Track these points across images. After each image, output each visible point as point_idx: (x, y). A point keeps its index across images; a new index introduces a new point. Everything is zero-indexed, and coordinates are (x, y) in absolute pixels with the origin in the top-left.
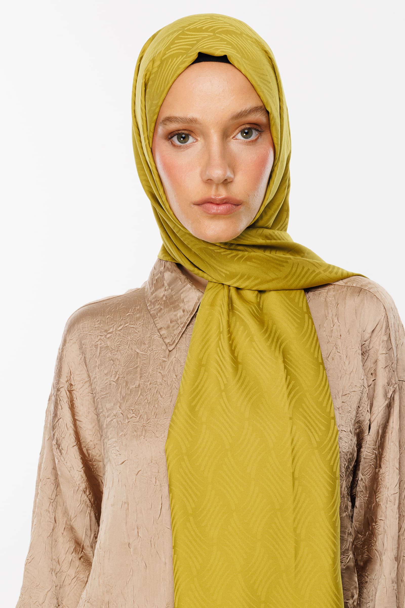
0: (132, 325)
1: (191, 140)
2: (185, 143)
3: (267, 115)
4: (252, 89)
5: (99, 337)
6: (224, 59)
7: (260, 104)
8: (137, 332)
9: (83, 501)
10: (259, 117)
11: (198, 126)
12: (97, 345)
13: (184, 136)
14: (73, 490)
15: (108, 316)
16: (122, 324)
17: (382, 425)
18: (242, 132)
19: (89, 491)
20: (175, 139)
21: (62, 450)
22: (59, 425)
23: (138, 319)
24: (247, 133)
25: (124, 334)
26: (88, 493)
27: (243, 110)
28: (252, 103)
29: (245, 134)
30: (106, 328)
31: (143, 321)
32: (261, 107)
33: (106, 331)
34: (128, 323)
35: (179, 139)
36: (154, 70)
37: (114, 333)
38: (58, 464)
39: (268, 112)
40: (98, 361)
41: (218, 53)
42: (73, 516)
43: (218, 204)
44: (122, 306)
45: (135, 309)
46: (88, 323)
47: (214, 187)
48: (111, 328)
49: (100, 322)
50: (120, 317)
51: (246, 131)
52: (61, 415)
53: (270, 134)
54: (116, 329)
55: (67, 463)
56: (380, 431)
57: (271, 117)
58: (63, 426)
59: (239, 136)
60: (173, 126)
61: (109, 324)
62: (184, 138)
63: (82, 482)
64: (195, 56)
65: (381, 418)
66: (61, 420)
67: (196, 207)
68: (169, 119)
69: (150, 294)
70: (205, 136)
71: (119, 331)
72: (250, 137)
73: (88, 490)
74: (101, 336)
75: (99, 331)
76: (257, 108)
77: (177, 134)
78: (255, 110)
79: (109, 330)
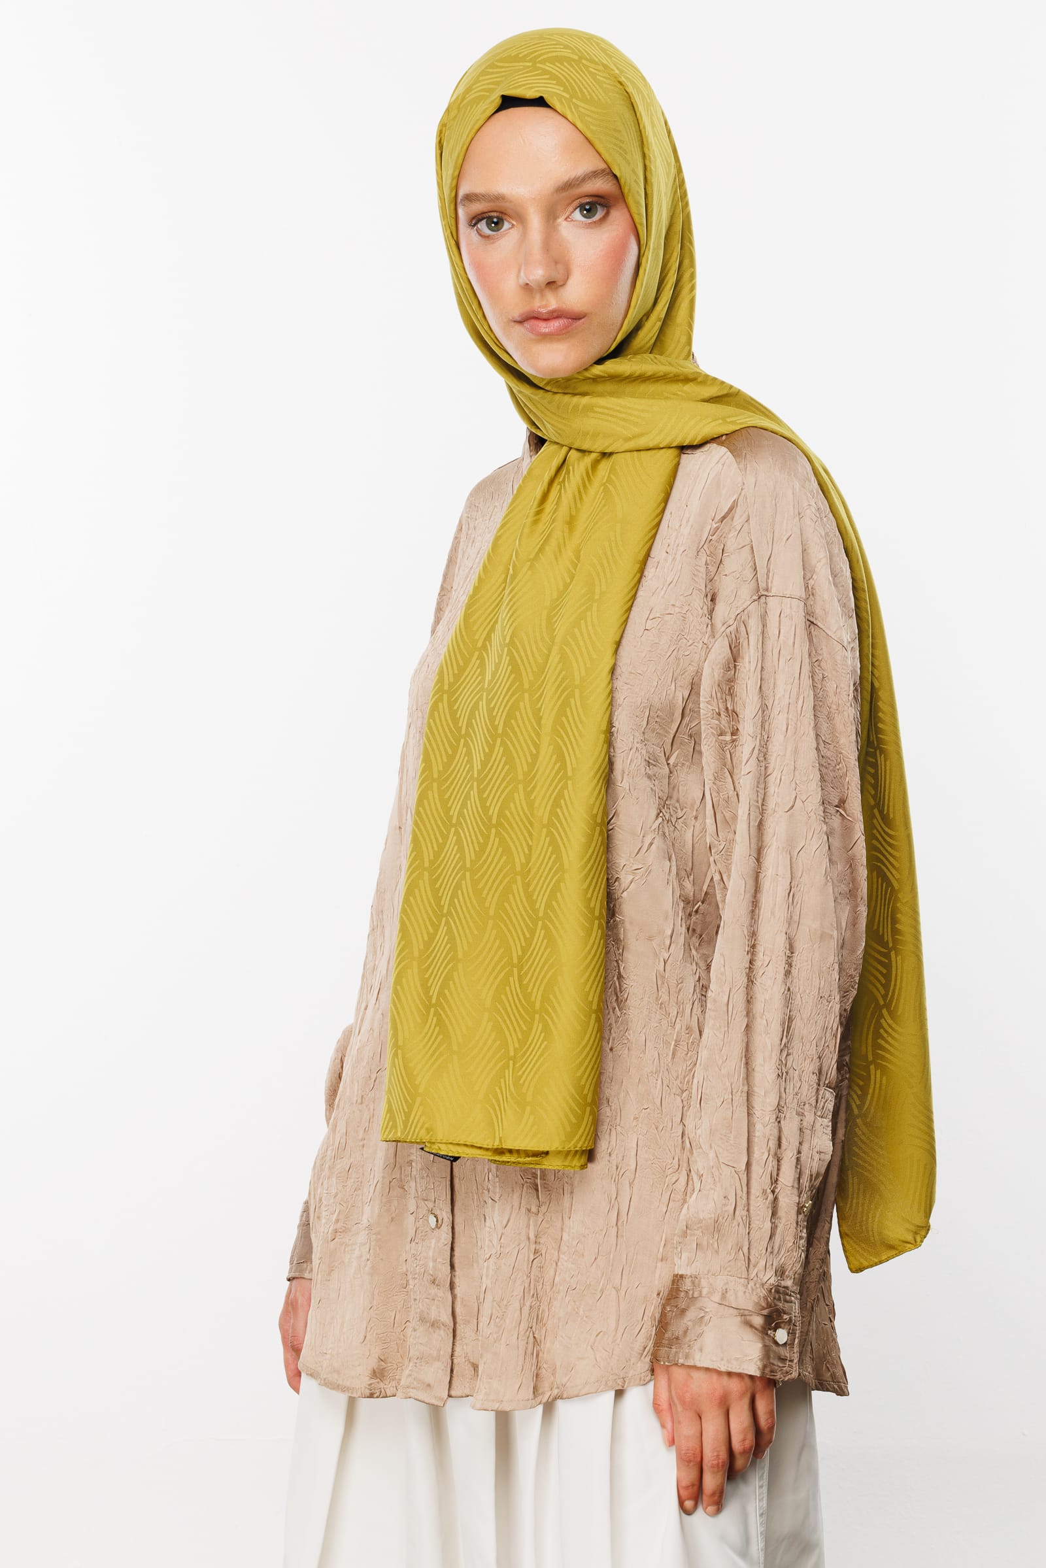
1: (506, 225)
2: (498, 230)
3: (615, 182)
4: (588, 144)
6: (540, 102)
7: (602, 166)
10: (601, 185)
11: (507, 205)
13: (495, 220)
18: (582, 207)
20: (482, 226)
24: (588, 209)
27: (573, 177)
28: (587, 164)
29: (585, 212)
32: (603, 171)
35: (488, 225)
39: (615, 176)
41: (531, 94)
43: (546, 320)
47: (538, 296)
51: (587, 207)
53: (626, 210)
57: (622, 181)
59: (577, 215)
60: (477, 207)
62: (496, 224)
64: (498, 102)
67: (518, 328)
68: (469, 198)
70: (521, 218)
72: (594, 216)
76: (595, 172)
77: (487, 217)
78: (595, 174)
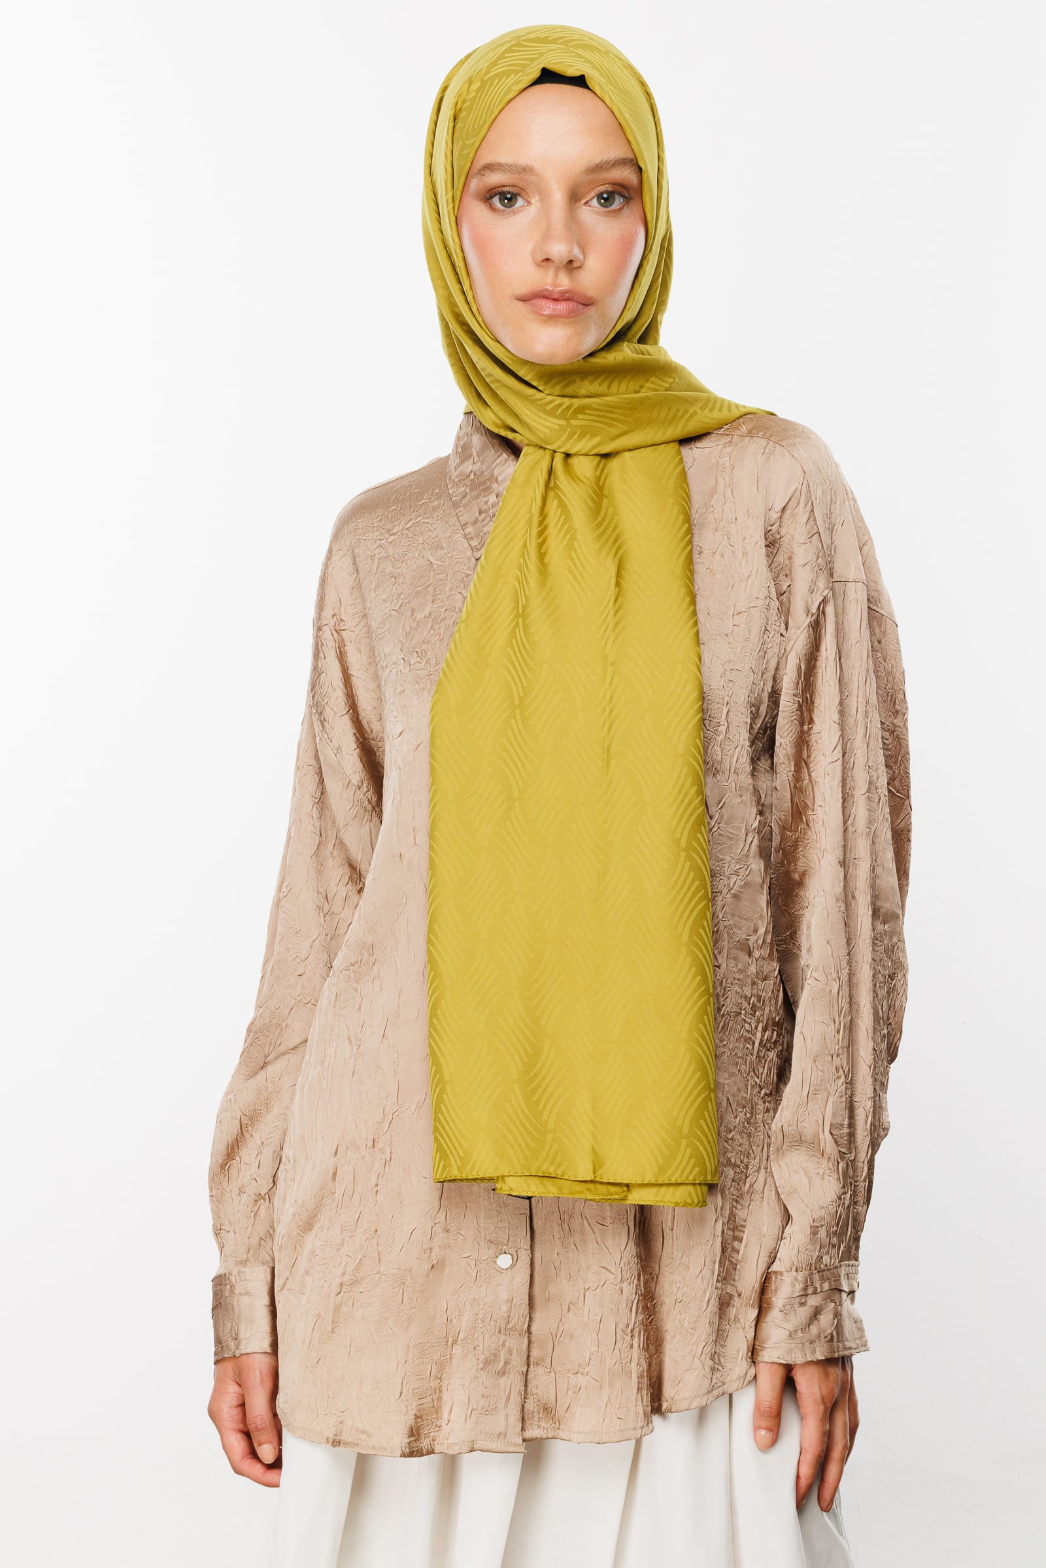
0: (427, 518)
1: (520, 202)
2: (511, 207)
3: (639, 174)
4: (620, 130)
5: (378, 542)
6: (580, 82)
7: (631, 156)
8: (433, 530)
9: (358, 801)
10: (626, 175)
11: (533, 178)
12: (375, 555)
13: (509, 196)
14: (341, 784)
15: (393, 508)
16: (412, 519)
17: (804, 656)
18: (600, 196)
19: (367, 787)
20: (496, 201)
21: (325, 723)
22: (320, 683)
23: (435, 509)
24: (606, 199)
25: (413, 534)
26: (365, 789)
27: (604, 160)
28: (616, 152)
29: (603, 201)
30: (389, 526)
31: (442, 512)
32: (631, 160)
33: (388, 531)
34: (420, 516)
35: (501, 201)
36: (470, 96)
37: (399, 533)
38: (319, 743)
39: (640, 169)
40: (374, 582)
41: (571, 72)
42: (342, 824)
43: (555, 300)
44: (414, 489)
45: (433, 492)
46: (363, 521)
47: (551, 274)
48: (396, 526)
49: (381, 519)
50: (411, 507)
51: (605, 196)
52: (324, 667)
53: (640, 204)
54: (403, 528)
55: (331, 742)
56: (803, 667)
57: (645, 176)
58: (327, 685)
59: (595, 202)
60: (495, 179)
61: (393, 519)
62: (510, 200)
63: (355, 772)
64: (536, 74)
65: (802, 646)
66: (323, 675)
67: (520, 304)
68: (490, 167)
69: (453, 468)
70: (544, 197)
71: (408, 529)
72: (611, 206)
73: (365, 785)
74: (380, 540)
75: (378, 533)
76: (625, 159)
77: (500, 193)
78: (621, 162)
79: (392, 530)
